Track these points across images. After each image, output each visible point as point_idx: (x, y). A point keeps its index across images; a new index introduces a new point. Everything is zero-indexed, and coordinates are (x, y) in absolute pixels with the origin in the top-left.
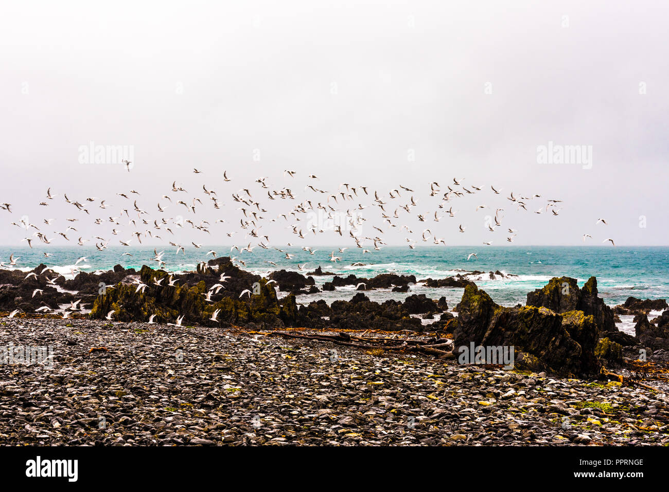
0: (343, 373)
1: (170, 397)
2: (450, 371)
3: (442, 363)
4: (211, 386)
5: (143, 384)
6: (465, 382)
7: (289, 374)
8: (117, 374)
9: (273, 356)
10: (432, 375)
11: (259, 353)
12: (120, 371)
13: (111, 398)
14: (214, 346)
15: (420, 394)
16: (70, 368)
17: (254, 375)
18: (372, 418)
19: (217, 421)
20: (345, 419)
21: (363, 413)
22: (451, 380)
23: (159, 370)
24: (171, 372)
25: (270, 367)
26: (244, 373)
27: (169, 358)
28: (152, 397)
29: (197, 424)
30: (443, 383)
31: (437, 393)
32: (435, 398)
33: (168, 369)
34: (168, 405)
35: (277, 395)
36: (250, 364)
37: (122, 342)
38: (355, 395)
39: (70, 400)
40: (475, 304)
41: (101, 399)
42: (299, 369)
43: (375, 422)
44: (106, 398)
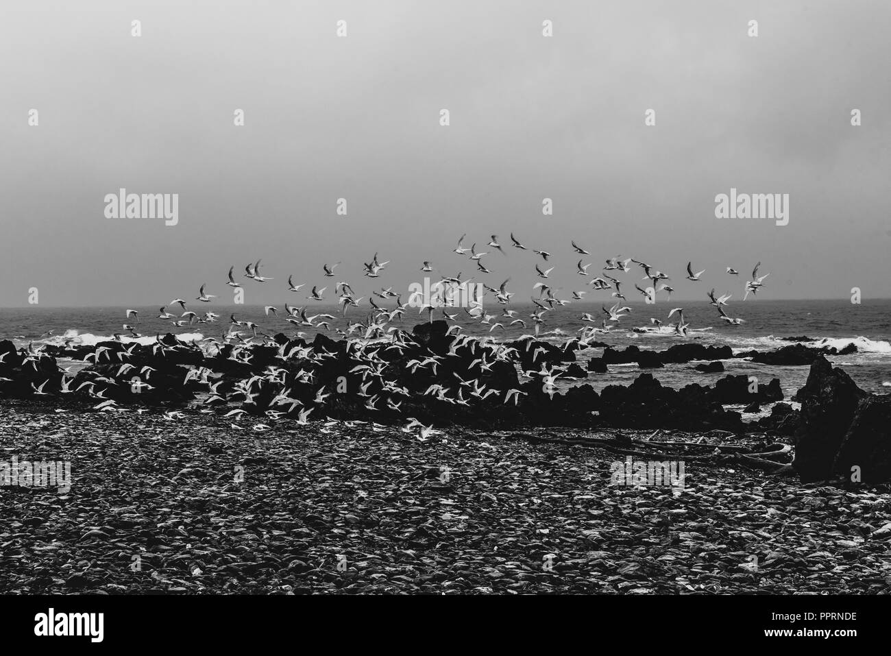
0: (623, 496)
1: (361, 532)
2: (791, 493)
3: (776, 481)
4: (423, 514)
5: (322, 512)
6: (813, 510)
7: (540, 498)
8: (283, 497)
9: (515, 470)
10: (761, 499)
11: (493, 465)
12: (288, 493)
13: (276, 533)
14: (426, 455)
15: (744, 529)
16: (214, 488)
17: (487, 499)
18: (669, 566)
19: (434, 568)
20: (628, 567)
21: (656, 558)
22: (792, 508)
23: (345, 491)
24: (363, 494)
25: (510, 487)
26: (472, 496)
27: (359, 472)
28: (336, 531)
29: (403, 572)
30: (779, 512)
31: (770, 527)
32: (767, 535)
33: (358, 489)
34: (360, 543)
35: (522, 529)
36: (481, 482)
37: (288, 448)
38: (643, 530)
39: (215, 536)
40: (828, 389)
41: (260, 535)
42: (555, 490)
43: (675, 572)
44: (267, 533)
